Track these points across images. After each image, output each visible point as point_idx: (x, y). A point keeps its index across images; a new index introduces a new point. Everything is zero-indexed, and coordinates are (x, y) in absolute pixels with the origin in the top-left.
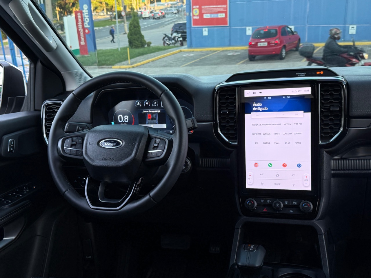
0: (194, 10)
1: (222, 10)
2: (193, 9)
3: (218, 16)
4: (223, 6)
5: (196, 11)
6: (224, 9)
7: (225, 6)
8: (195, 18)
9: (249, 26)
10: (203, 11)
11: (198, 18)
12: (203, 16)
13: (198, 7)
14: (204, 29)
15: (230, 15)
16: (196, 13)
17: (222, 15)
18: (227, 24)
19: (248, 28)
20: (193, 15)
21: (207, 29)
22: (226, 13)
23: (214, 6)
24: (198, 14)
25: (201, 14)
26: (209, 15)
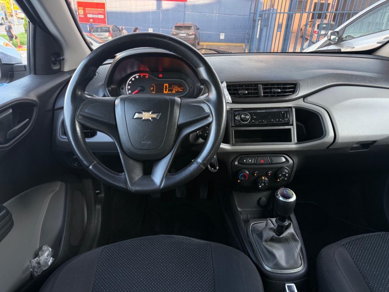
0: (80, 10)
1: (101, 12)
3: (98, 16)
4: (102, 10)
5: (81, 11)
6: (103, 12)
7: (104, 10)
8: (80, 16)
10: (87, 12)
11: (83, 16)
12: (87, 16)
13: (82, 8)
15: (107, 17)
16: (81, 13)
17: (102, 17)
18: (105, 23)
20: (79, 14)
22: (104, 15)
23: (95, 9)
24: (82, 13)
25: (85, 14)
26: (91, 15)
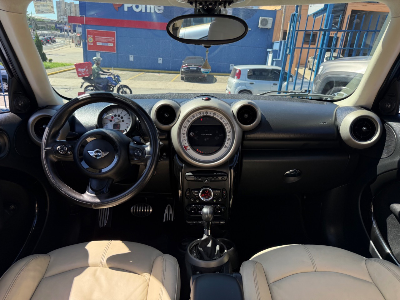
2: (88, 37)
3: (108, 44)
4: (112, 38)
5: (90, 39)
6: (113, 40)
7: (114, 38)
8: (89, 44)
9: (132, 55)
10: (96, 40)
11: (92, 44)
12: (96, 44)
13: (92, 36)
14: (97, 53)
15: (117, 45)
16: (91, 41)
17: (112, 45)
18: (115, 51)
19: (130, 56)
20: (88, 42)
21: (99, 53)
22: (114, 43)
23: (105, 37)
24: (92, 41)
25: (95, 42)
26: (101, 43)
